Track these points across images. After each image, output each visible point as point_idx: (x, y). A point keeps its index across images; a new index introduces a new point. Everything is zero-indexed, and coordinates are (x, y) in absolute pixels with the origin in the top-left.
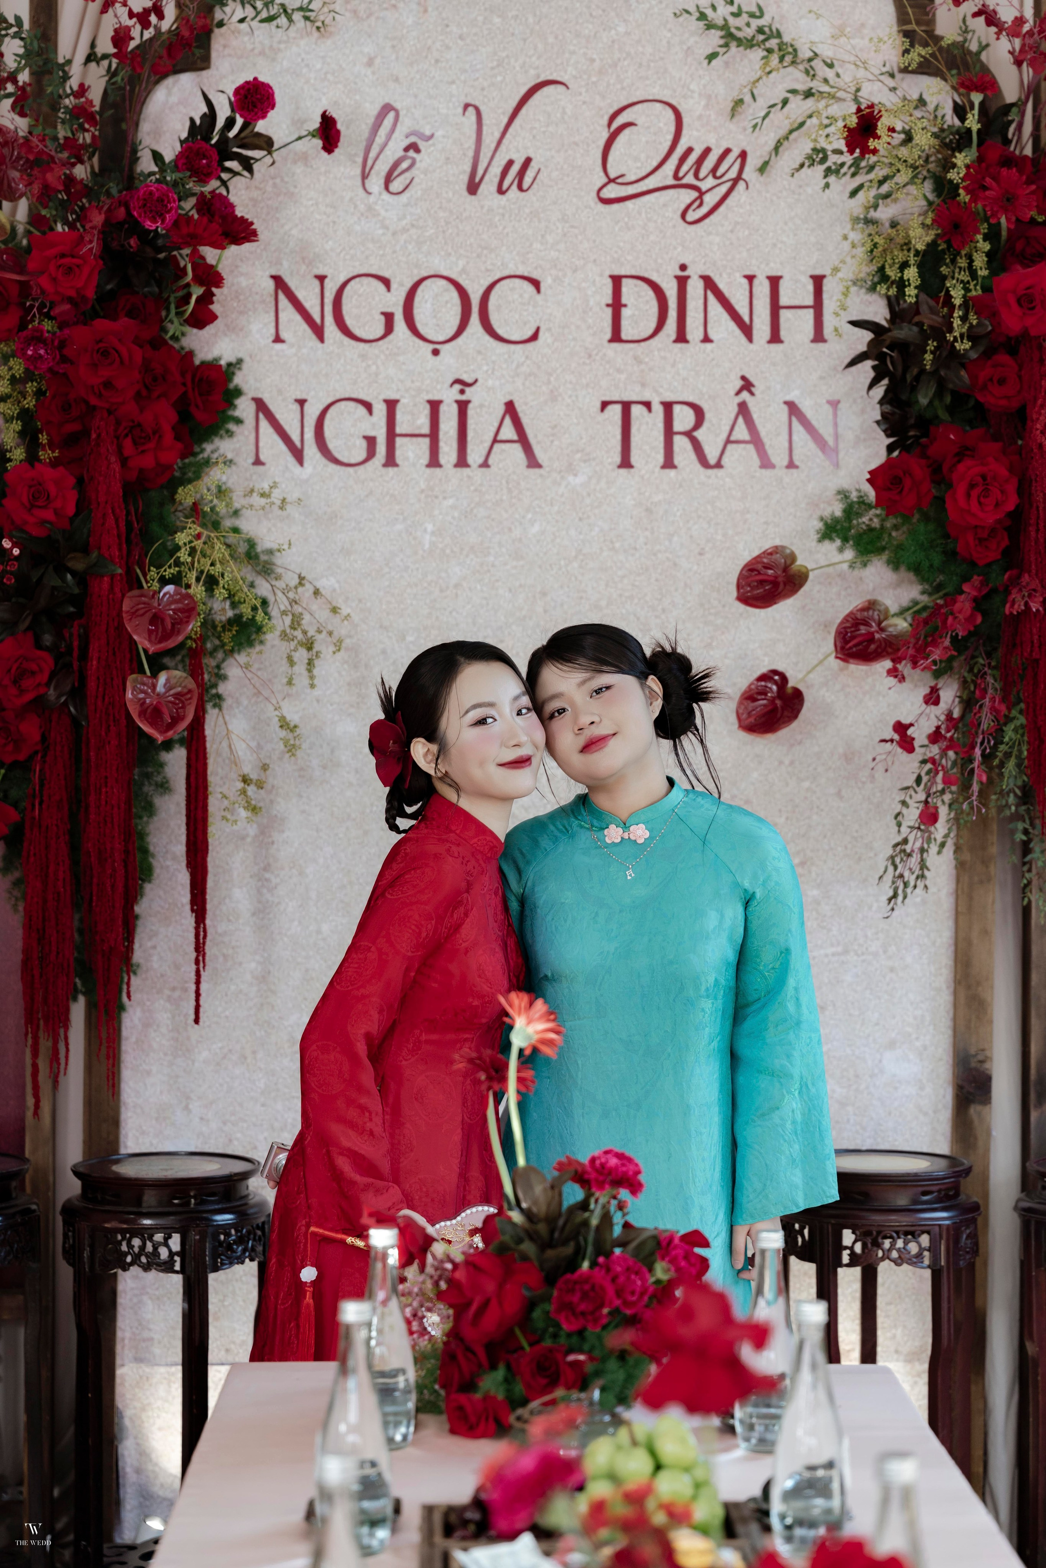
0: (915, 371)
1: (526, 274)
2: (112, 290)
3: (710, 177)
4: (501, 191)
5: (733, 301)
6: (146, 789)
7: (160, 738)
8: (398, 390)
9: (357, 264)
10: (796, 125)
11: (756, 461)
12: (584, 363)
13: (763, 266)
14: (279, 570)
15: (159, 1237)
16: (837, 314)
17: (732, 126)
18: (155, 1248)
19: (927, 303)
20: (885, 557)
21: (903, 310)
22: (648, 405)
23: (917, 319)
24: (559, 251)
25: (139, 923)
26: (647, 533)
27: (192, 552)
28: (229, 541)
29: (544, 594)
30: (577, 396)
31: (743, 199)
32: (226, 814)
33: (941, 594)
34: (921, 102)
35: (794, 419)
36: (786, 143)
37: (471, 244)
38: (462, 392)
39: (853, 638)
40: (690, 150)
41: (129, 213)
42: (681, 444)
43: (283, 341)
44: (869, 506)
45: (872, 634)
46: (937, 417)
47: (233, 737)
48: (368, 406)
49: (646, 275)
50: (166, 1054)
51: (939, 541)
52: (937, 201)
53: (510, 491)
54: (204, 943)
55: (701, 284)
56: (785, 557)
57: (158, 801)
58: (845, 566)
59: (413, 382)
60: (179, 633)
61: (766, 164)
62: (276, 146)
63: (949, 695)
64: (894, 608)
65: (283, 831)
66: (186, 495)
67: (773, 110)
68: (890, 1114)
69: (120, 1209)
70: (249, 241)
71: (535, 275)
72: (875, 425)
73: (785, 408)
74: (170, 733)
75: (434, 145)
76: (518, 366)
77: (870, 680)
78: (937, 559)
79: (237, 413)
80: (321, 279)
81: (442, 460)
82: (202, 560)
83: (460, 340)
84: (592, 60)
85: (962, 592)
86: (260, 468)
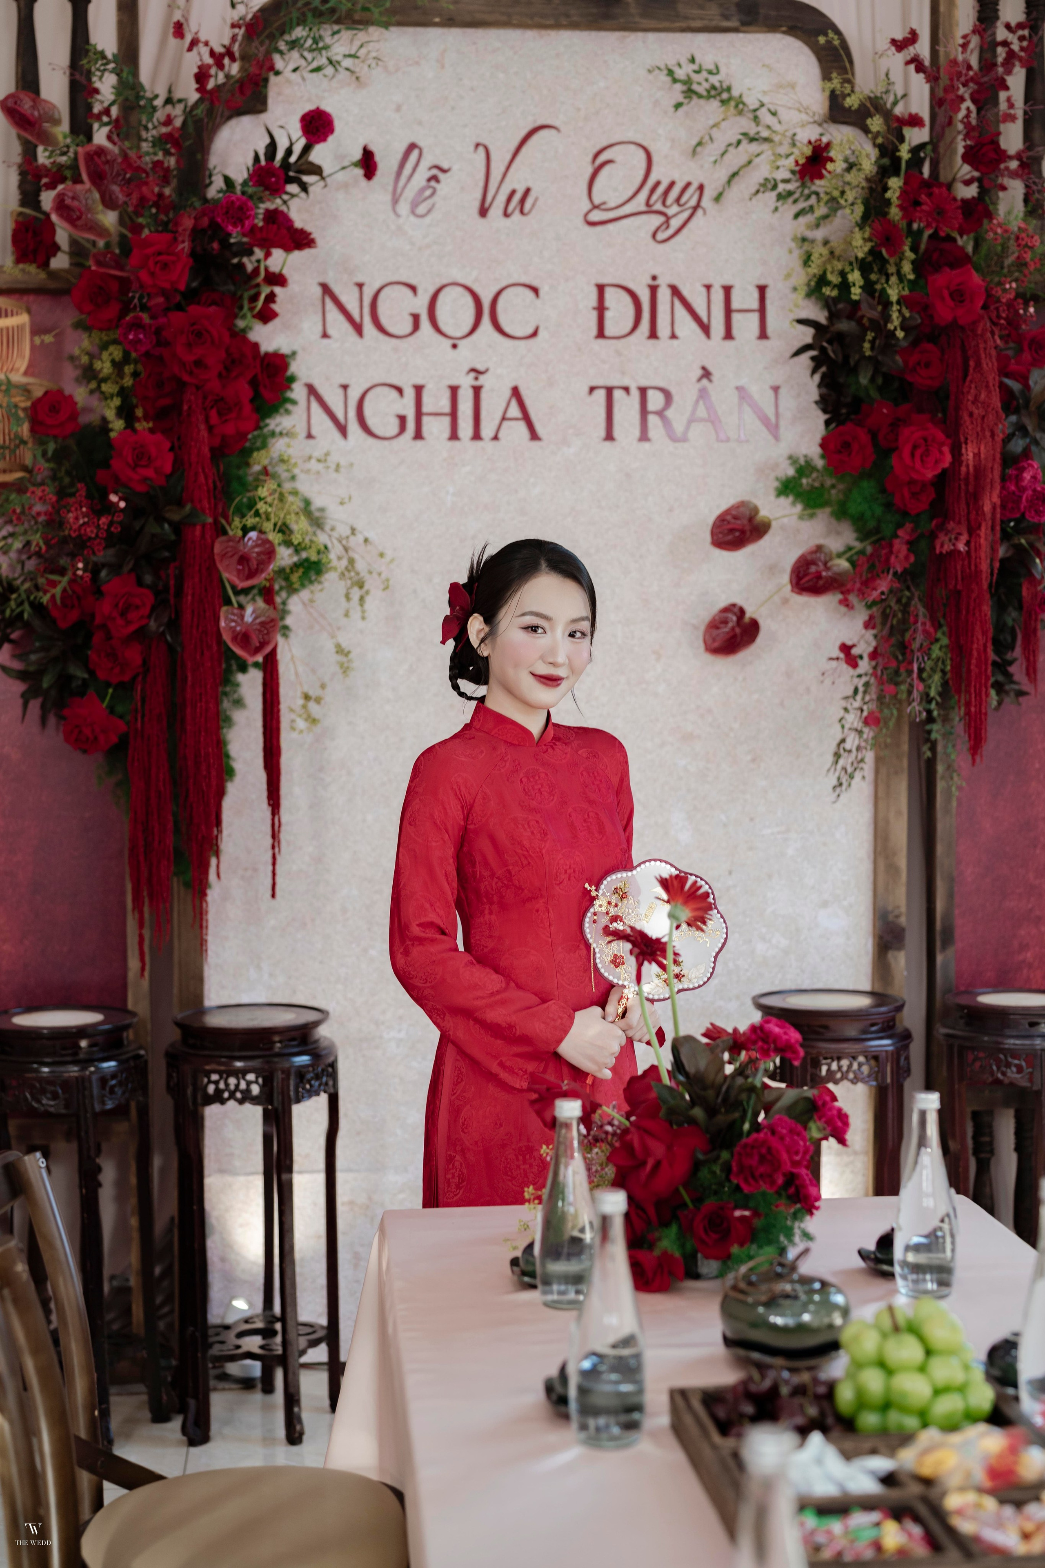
0: (854, 358)
1: (527, 282)
2: (197, 286)
3: (675, 205)
5: (694, 306)
6: (226, 704)
7: (242, 658)
8: (424, 377)
9: (389, 273)
10: (744, 163)
11: (713, 435)
12: (575, 356)
13: (717, 277)
14: (332, 524)
17: (692, 164)
19: (868, 301)
20: (828, 510)
22: (627, 389)
23: (857, 313)
24: (553, 264)
26: (627, 494)
30: (569, 383)
31: (701, 223)
32: (294, 725)
33: (874, 539)
35: (743, 401)
36: (736, 178)
37: (482, 258)
38: (476, 379)
39: (804, 575)
40: (658, 184)
41: (213, 221)
42: (653, 421)
43: (328, 337)
44: (816, 469)
45: (820, 572)
46: (870, 396)
47: (297, 661)
48: (400, 390)
49: (624, 284)
51: (878, 496)
53: (516, 460)
54: (279, 831)
55: (668, 292)
56: (750, 510)
57: (234, 714)
58: (795, 519)
59: (436, 370)
60: (262, 571)
61: (719, 195)
62: (325, 174)
64: (834, 551)
65: (334, 740)
66: (258, 460)
67: (728, 149)
68: (823, 959)
69: (217, 1053)
70: (309, 247)
71: (535, 283)
72: (813, 405)
73: (736, 392)
74: (257, 656)
75: (450, 176)
76: (522, 357)
78: (877, 510)
79: (293, 395)
80: (360, 286)
81: (461, 435)
83: (475, 336)
84: (579, 110)
85: (896, 536)
86: (311, 442)
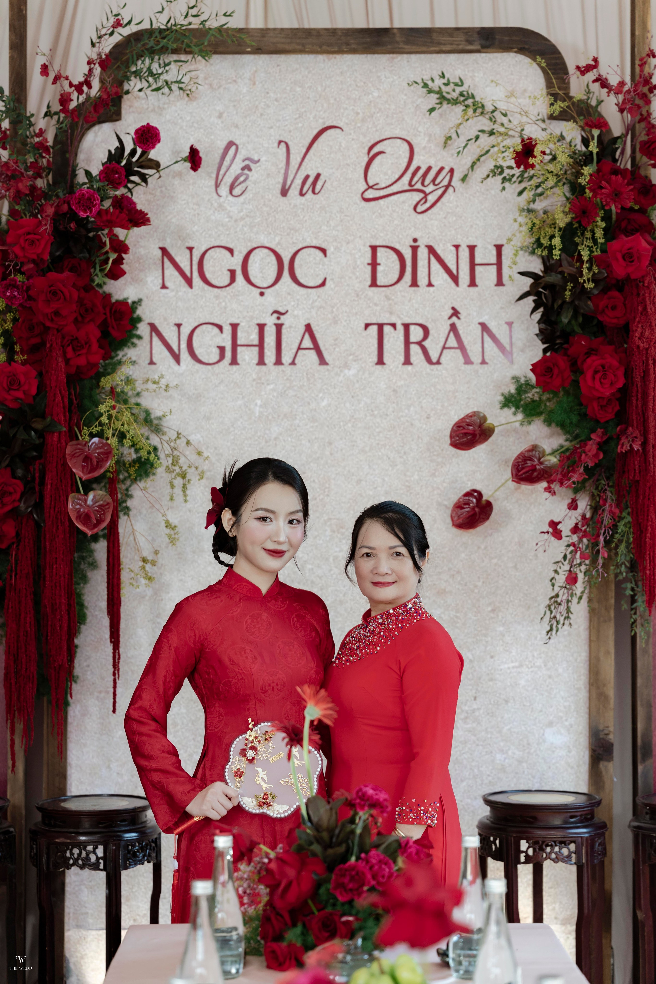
0: (560, 302)
1: (318, 245)
2: (59, 255)
3: (431, 185)
4: (302, 194)
5: (447, 261)
6: (82, 566)
7: (89, 533)
8: (239, 318)
9: (213, 240)
10: (483, 152)
11: (461, 360)
12: (354, 300)
13: (464, 239)
14: (165, 429)
15: (90, 848)
16: (510, 267)
17: (444, 153)
18: (88, 855)
19: (567, 260)
20: (542, 418)
21: (552, 265)
22: (394, 325)
23: (560, 269)
24: (338, 231)
25: (78, 650)
26: (394, 405)
27: (110, 417)
28: (133, 412)
29: (330, 443)
30: (350, 321)
31: (452, 198)
32: (132, 581)
33: (578, 441)
34: (562, 138)
35: (485, 335)
36: (478, 163)
37: (283, 227)
38: (278, 318)
39: (523, 468)
40: (418, 168)
41: (70, 208)
42: (415, 350)
43: (167, 288)
44: (533, 387)
45: (535, 466)
46: (574, 331)
47: (137, 534)
48: (220, 328)
49: (392, 245)
50: (95, 733)
51: (576, 408)
52: (572, 197)
53: (308, 379)
54: (119, 662)
55: (426, 251)
56: (480, 418)
57: (89, 574)
58: (517, 424)
59: (248, 312)
60: (101, 467)
61: (466, 176)
62: (162, 167)
63: (583, 504)
64: (548, 450)
65: (168, 593)
66: (106, 382)
67: (470, 142)
68: (550, 768)
69: (66, 830)
70: (145, 225)
71: (323, 246)
72: (535, 337)
73: (480, 327)
74: (96, 530)
75: (260, 166)
76: (314, 302)
77: (534, 496)
78: (575, 419)
79: (138, 332)
80: (191, 249)
81: (266, 361)
82: (116, 422)
83: (277, 287)
84: (358, 114)
85: (590, 439)
86: (153, 367)
